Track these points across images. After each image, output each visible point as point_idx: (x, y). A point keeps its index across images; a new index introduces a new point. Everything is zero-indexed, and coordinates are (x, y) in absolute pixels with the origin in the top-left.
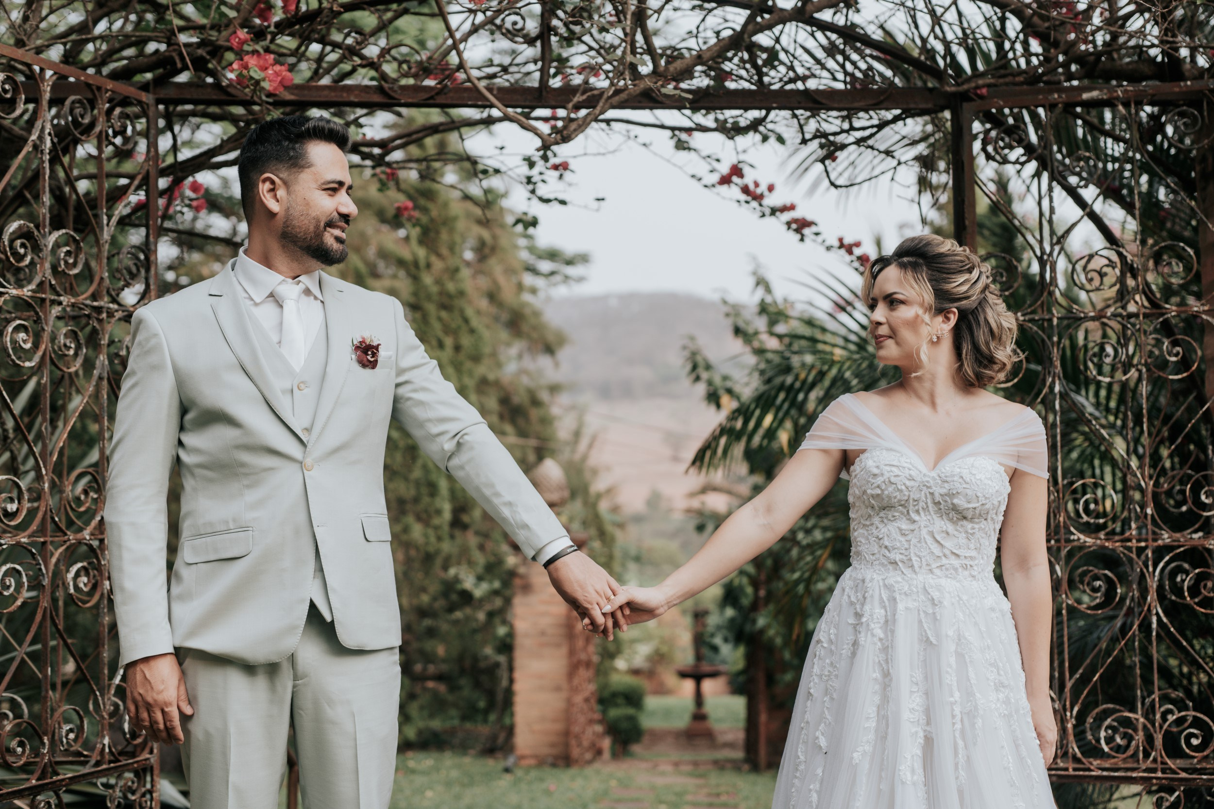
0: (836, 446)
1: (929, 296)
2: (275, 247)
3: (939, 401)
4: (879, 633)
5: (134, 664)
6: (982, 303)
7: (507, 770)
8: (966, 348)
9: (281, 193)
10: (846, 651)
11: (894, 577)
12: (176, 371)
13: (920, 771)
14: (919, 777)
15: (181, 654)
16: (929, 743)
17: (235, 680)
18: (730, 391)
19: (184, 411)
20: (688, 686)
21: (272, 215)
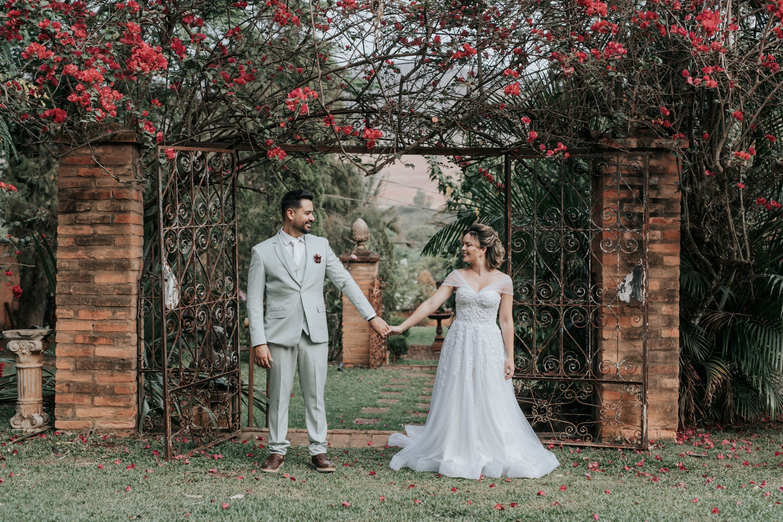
0: (452, 285)
1: (478, 244)
2: (291, 229)
3: (481, 273)
4: (462, 339)
5: (255, 347)
6: (495, 244)
7: (339, 370)
8: (489, 258)
9: (293, 214)
10: (452, 344)
11: (466, 324)
12: (265, 266)
13: (471, 377)
14: (471, 379)
15: (269, 344)
16: (474, 370)
17: (282, 351)
18: (450, 185)
19: (267, 276)
20: (435, 322)
21: (291, 220)
